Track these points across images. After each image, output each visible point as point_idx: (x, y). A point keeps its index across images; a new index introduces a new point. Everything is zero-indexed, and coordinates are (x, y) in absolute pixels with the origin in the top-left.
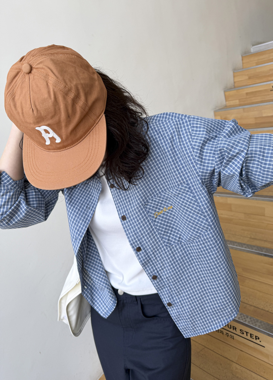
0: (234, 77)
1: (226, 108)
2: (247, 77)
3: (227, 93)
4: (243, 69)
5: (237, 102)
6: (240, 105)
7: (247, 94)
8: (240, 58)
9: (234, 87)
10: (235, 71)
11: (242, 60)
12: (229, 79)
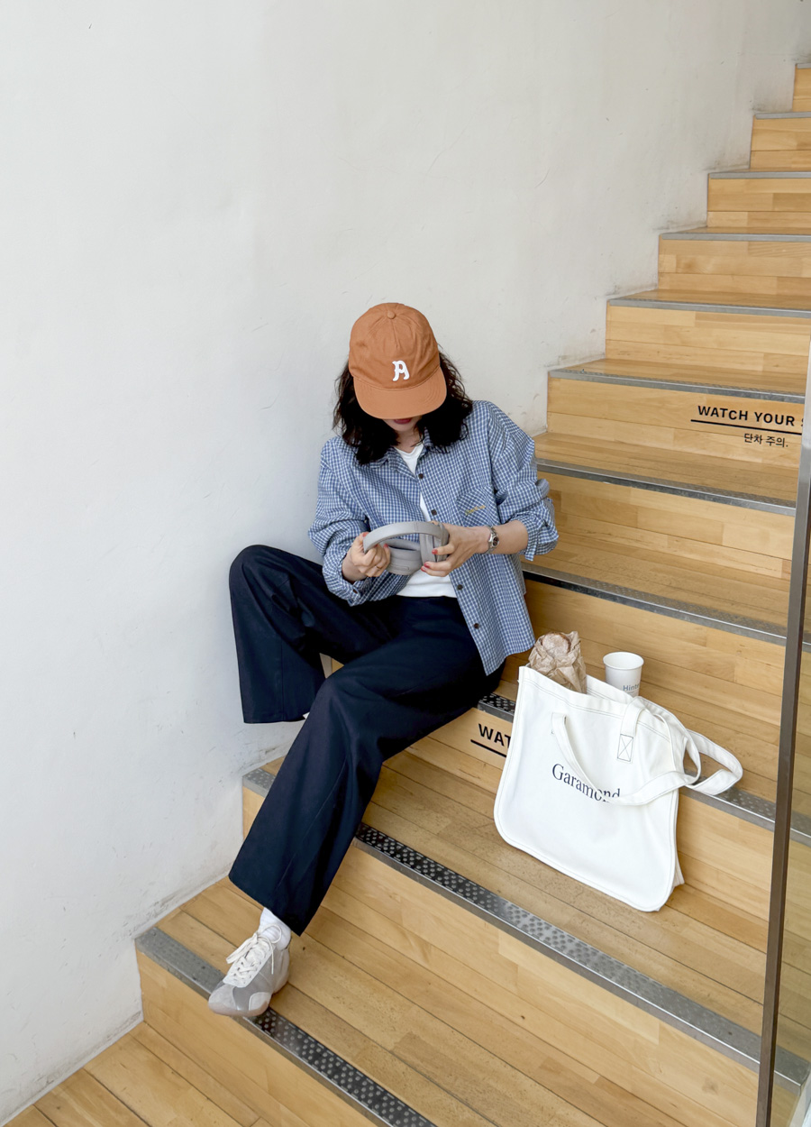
0: (754, 133)
1: (704, 231)
2: (793, 144)
3: (716, 185)
4: (791, 111)
5: (742, 219)
6: (750, 231)
7: (777, 197)
8: (790, 70)
9: (749, 170)
10: (762, 113)
11: (796, 81)
12: (736, 136)
